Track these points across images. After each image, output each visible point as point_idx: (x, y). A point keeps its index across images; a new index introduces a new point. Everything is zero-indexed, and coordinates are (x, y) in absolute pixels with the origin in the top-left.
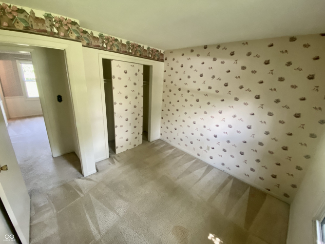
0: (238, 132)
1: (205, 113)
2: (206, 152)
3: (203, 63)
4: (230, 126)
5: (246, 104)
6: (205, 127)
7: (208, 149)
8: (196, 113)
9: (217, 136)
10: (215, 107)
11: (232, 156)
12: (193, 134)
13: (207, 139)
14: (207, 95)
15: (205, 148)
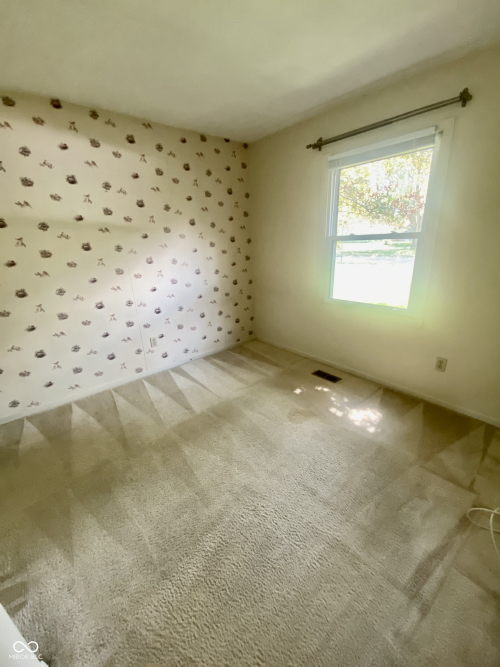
0: (188, 285)
1: (119, 272)
2: (152, 352)
3: (65, 147)
4: (174, 282)
5: (182, 236)
6: (130, 303)
7: (153, 342)
8: (94, 281)
9: (161, 309)
10: (135, 253)
11: (193, 329)
12: (107, 335)
13: (146, 326)
14: (107, 230)
15: (147, 346)
